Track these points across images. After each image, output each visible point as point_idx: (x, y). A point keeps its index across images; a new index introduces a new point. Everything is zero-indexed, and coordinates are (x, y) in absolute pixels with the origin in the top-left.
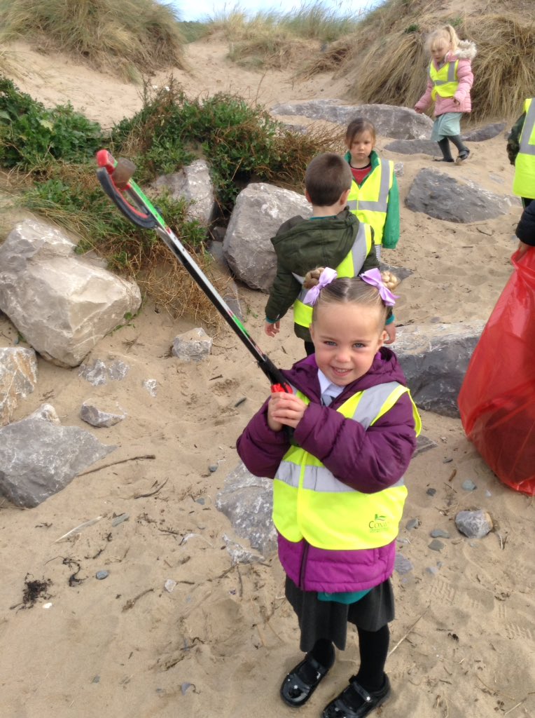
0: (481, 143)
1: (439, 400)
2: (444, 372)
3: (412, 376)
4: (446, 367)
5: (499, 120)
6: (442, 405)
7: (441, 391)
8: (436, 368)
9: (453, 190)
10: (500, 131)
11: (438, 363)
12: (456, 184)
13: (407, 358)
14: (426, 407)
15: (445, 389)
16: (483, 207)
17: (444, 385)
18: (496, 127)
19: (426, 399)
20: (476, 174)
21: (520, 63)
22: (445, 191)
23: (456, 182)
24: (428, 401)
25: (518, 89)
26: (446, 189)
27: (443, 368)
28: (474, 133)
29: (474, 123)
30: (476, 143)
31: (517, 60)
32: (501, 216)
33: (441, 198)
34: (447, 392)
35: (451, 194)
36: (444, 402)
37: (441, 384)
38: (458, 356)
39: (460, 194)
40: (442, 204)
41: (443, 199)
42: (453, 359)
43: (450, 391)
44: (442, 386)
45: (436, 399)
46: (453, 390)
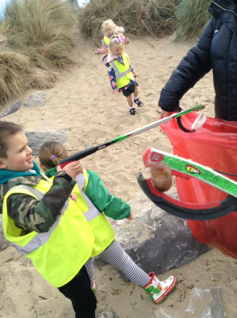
0: (17, 113)
1: (182, 256)
2: (175, 237)
3: (157, 253)
4: (173, 233)
5: (15, 100)
6: (185, 258)
7: (180, 249)
8: (169, 238)
9: (38, 138)
10: (20, 104)
11: (166, 235)
12: (36, 134)
13: (145, 244)
14: (177, 266)
15: (181, 246)
16: (58, 139)
17: (178, 245)
18: (17, 103)
19: (174, 260)
20: (38, 126)
21: (10, 71)
22: (34, 140)
23: (35, 133)
24: (176, 261)
25: (15, 83)
26: (34, 138)
27: (172, 235)
28: (9, 110)
29: (4, 106)
30: (14, 114)
31: (7, 70)
32: (68, 139)
33: (35, 144)
34: (184, 248)
35: (38, 140)
36: (186, 255)
37: (177, 246)
38: (173, 222)
39: (43, 138)
40: (37, 147)
41: (36, 144)
42: (173, 226)
43: (184, 246)
44: (178, 246)
45: (180, 257)
46: (186, 244)
